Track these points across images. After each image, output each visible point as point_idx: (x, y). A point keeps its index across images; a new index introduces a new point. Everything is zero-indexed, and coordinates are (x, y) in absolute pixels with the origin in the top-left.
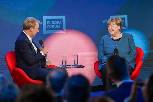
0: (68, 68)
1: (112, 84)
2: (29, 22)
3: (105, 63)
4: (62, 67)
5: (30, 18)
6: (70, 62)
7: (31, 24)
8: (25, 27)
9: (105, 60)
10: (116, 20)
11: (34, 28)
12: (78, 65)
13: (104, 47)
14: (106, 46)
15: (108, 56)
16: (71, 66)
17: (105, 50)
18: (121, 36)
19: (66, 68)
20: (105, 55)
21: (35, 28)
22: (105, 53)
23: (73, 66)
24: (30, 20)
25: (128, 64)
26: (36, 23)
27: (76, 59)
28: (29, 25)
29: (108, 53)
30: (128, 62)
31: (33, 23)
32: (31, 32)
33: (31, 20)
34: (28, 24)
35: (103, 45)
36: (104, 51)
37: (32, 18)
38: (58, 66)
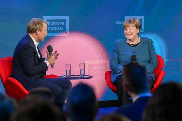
0: (72, 79)
1: (128, 98)
2: (34, 24)
3: (120, 72)
4: (65, 77)
5: (35, 19)
6: (75, 72)
7: (37, 26)
8: (30, 30)
9: (120, 70)
10: (134, 21)
11: (40, 30)
12: (85, 75)
13: (118, 54)
14: (120, 52)
15: (123, 64)
16: (77, 77)
17: (119, 57)
18: (139, 41)
19: (71, 79)
20: (120, 63)
21: (43, 30)
22: (119, 61)
23: (80, 77)
24: (35, 21)
25: (149, 74)
26: (42, 24)
27: (82, 68)
28: (35, 27)
29: (123, 61)
30: (148, 72)
31: (39, 25)
32: (37, 36)
33: (37, 21)
34: (33, 26)
35: (117, 51)
36: (118, 59)
37: (38, 18)
38: (61, 76)
